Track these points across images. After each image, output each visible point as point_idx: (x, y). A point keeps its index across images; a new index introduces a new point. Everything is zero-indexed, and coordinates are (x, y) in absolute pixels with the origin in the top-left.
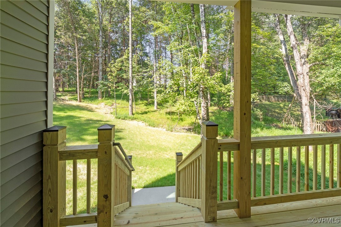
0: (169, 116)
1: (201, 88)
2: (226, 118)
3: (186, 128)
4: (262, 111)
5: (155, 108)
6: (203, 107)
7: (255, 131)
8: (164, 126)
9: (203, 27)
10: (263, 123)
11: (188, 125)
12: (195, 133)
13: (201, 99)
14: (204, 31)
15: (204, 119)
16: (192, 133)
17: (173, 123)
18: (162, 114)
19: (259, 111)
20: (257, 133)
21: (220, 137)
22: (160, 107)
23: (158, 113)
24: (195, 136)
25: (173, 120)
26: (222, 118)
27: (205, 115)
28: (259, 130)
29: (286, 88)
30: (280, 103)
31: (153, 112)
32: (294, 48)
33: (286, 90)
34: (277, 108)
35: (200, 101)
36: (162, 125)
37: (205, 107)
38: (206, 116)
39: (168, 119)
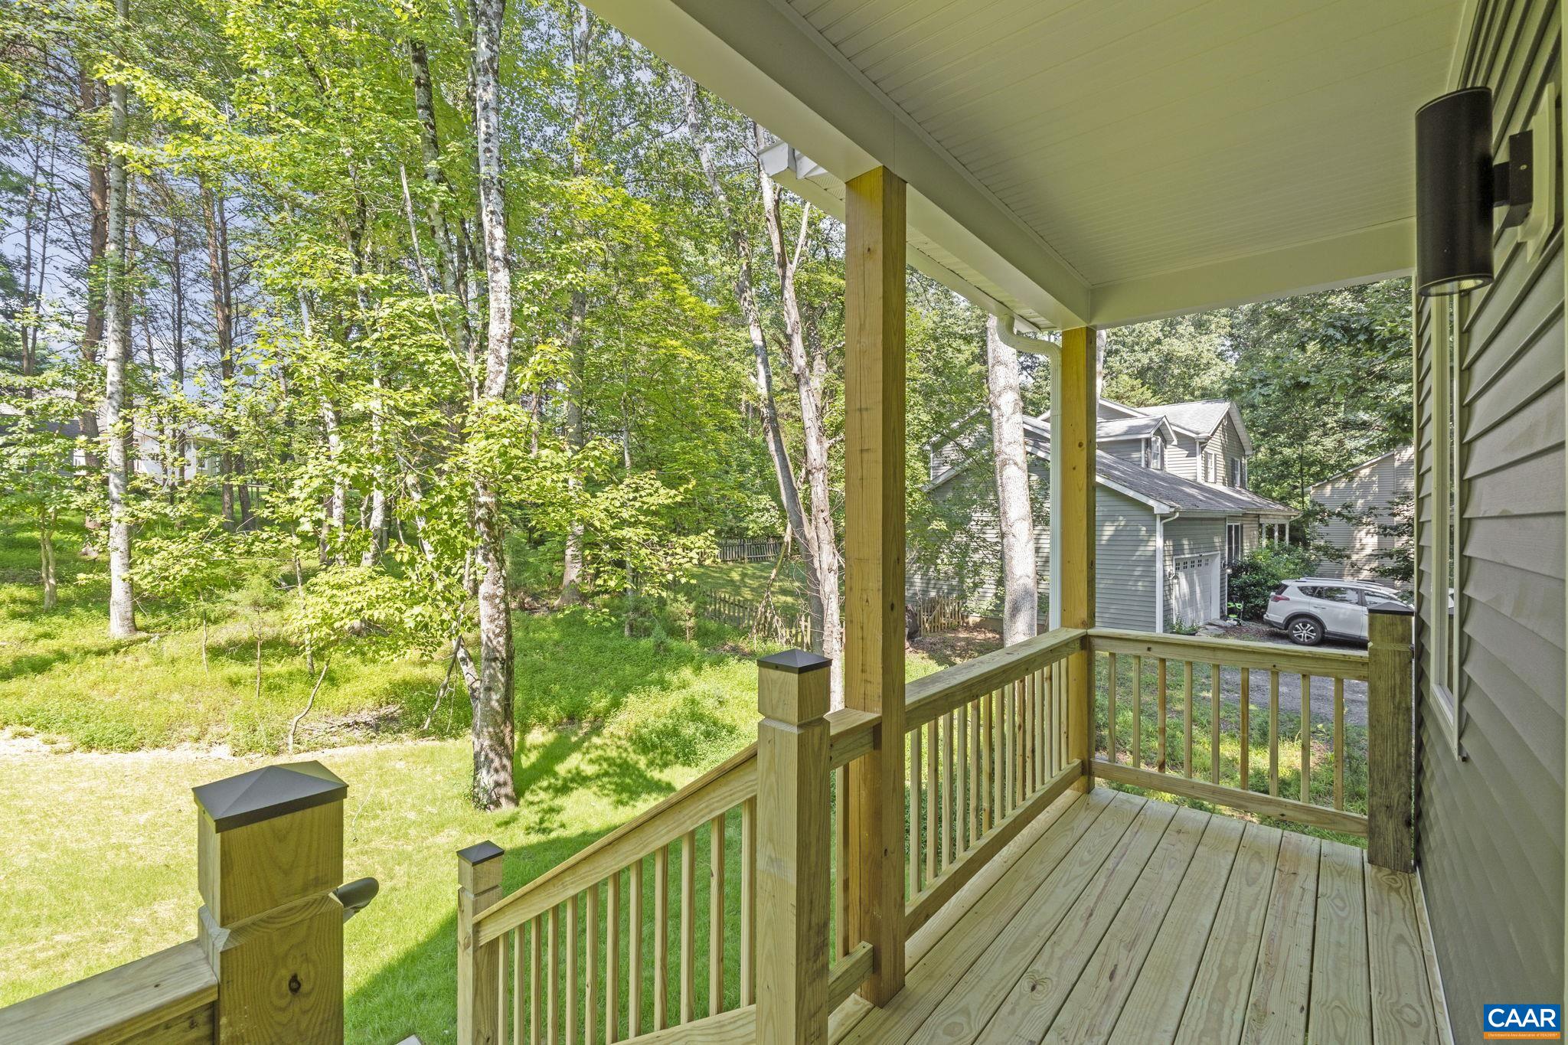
0: (234, 669)
1: (481, 506)
2: (557, 644)
3: (365, 716)
4: (694, 599)
5: (116, 629)
6: (490, 598)
7: (675, 679)
8: (214, 730)
9: (492, 213)
10: (694, 643)
11: (370, 703)
12: (424, 735)
13: (479, 559)
14: (499, 232)
15: (495, 659)
16: (403, 736)
17: (270, 707)
18: (181, 665)
19: (683, 599)
20: (684, 686)
21: (545, 729)
22: (150, 621)
23: (146, 660)
24: (424, 750)
25: (273, 687)
26: (541, 646)
27: (497, 636)
28: (687, 672)
29: (767, 515)
30: (731, 569)
31: (101, 653)
32: (803, 380)
33: (765, 519)
34: (723, 586)
35: (475, 573)
36: (194, 731)
37: (497, 601)
38: (502, 640)
39: (234, 683)
